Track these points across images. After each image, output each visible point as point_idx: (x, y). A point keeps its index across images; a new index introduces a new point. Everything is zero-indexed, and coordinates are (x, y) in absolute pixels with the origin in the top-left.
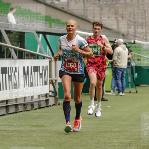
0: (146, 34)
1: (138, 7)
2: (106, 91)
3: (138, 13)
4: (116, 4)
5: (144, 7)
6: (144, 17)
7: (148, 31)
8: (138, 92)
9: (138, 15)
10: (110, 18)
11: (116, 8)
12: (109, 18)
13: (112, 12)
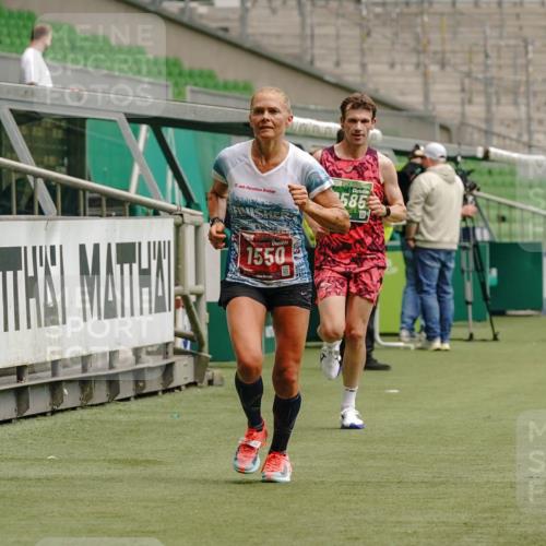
0: (529, 125)
1: (501, 27)
2: (382, 335)
3: (499, 49)
4: (422, 13)
5: (521, 28)
6: (521, 61)
7: (536, 115)
8: (499, 337)
9: (499, 57)
10: (398, 68)
11: (419, 30)
12: (392, 65)
13: (405, 44)
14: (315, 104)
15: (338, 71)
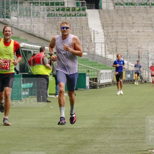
0: (83, 46)
1: (77, 24)
2: (49, 94)
3: (76, 28)
4: (58, 21)
5: (81, 24)
6: (81, 32)
7: (84, 44)
8: (76, 95)
9: (76, 31)
10: (53, 33)
11: (58, 25)
12: (52, 33)
13: (54, 28)
14: (34, 42)
15: (39, 34)
